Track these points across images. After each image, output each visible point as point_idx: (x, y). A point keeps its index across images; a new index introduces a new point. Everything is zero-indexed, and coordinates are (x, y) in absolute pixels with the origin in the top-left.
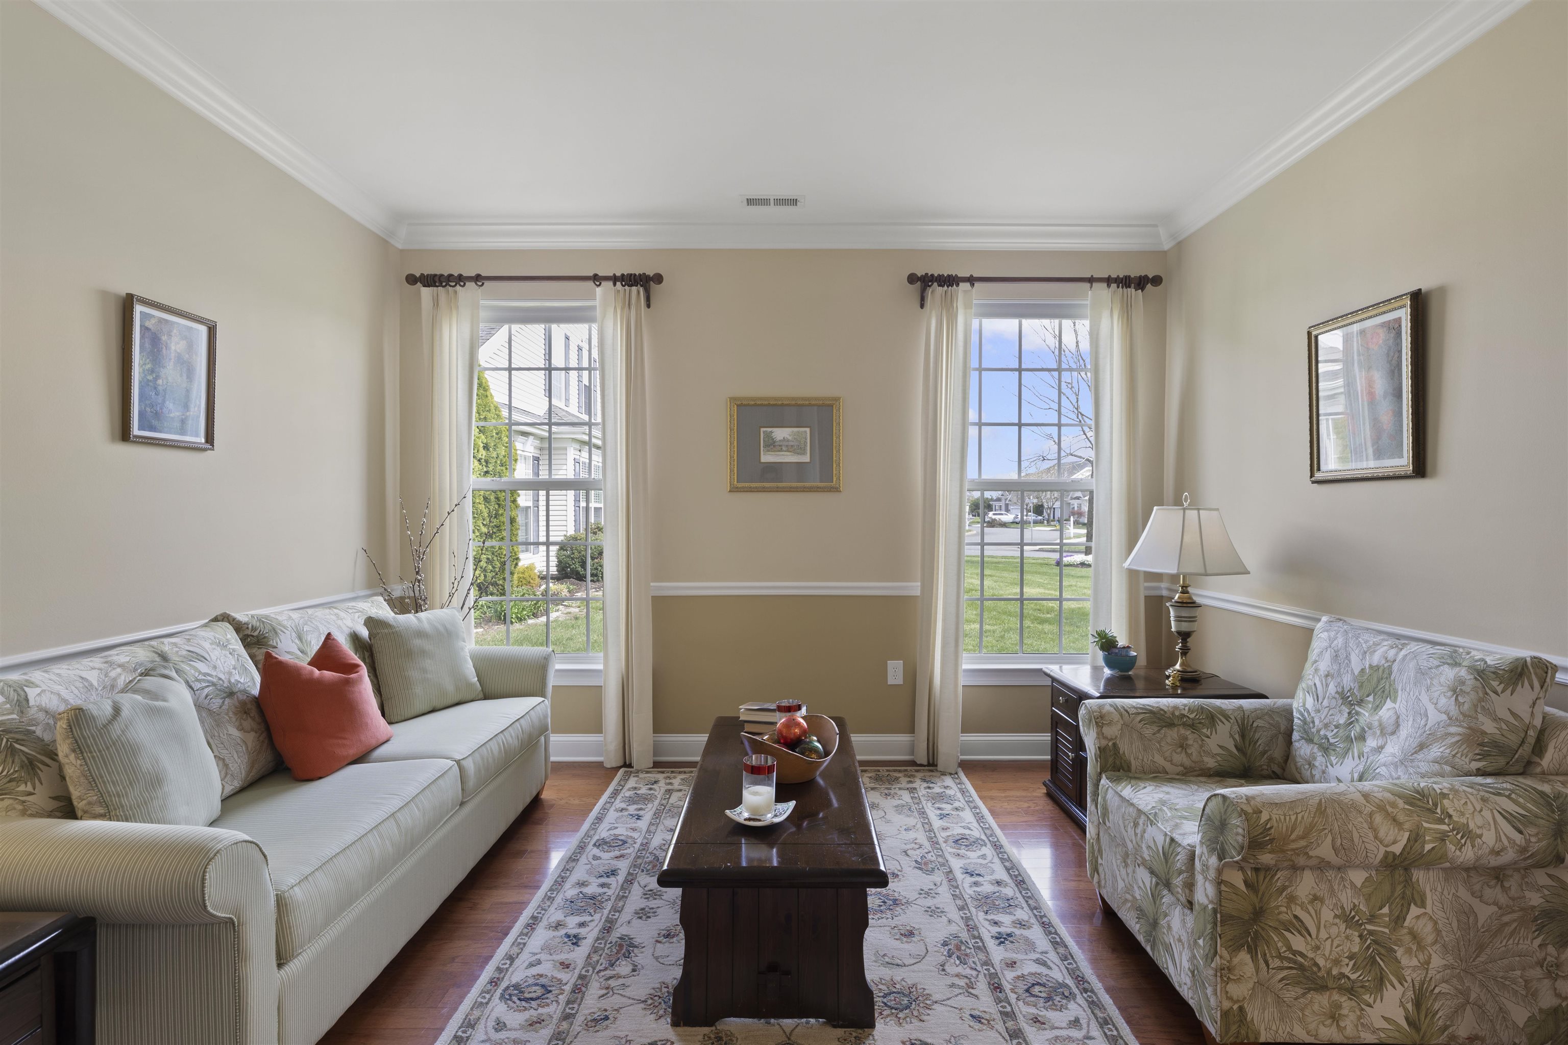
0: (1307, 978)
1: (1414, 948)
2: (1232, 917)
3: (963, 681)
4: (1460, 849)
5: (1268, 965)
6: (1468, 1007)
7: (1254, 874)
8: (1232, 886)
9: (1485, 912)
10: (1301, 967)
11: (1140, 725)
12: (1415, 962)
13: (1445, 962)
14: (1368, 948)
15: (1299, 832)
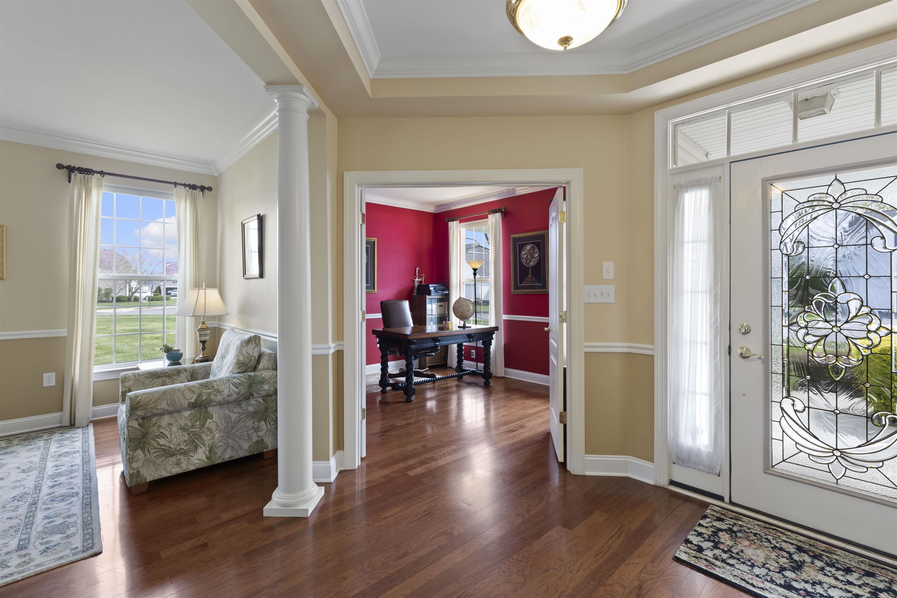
0: (167, 453)
1: (209, 433)
2: (133, 438)
3: (93, 379)
4: (216, 397)
5: (149, 452)
6: (229, 448)
7: (142, 421)
8: (133, 427)
9: (234, 416)
10: (164, 450)
11: (144, 379)
12: (209, 438)
13: (220, 435)
14: (191, 437)
15: (153, 401)
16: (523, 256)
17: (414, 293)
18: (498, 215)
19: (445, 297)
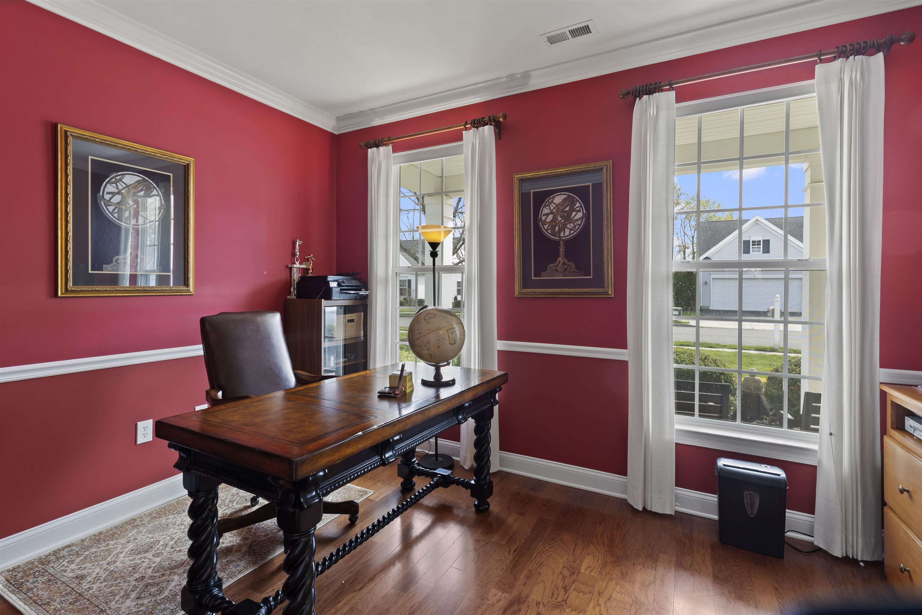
16: (543, 218)
17: (290, 293)
18: (488, 130)
19: (359, 302)
